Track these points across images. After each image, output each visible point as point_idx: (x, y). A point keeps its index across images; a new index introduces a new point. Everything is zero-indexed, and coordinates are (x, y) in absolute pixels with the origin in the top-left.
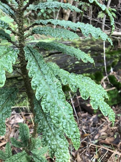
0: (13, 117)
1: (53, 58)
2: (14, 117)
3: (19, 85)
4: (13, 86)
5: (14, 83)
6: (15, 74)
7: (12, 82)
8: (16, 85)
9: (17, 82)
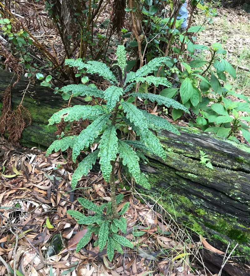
0: (147, 209)
1: (239, 177)
2: (148, 211)
3: (175, 181)
4: (168, 178)
5: (171, 175)
6: (176, 165)
7: (169, 172)
8: (172, 179)
9: (175, 176)
